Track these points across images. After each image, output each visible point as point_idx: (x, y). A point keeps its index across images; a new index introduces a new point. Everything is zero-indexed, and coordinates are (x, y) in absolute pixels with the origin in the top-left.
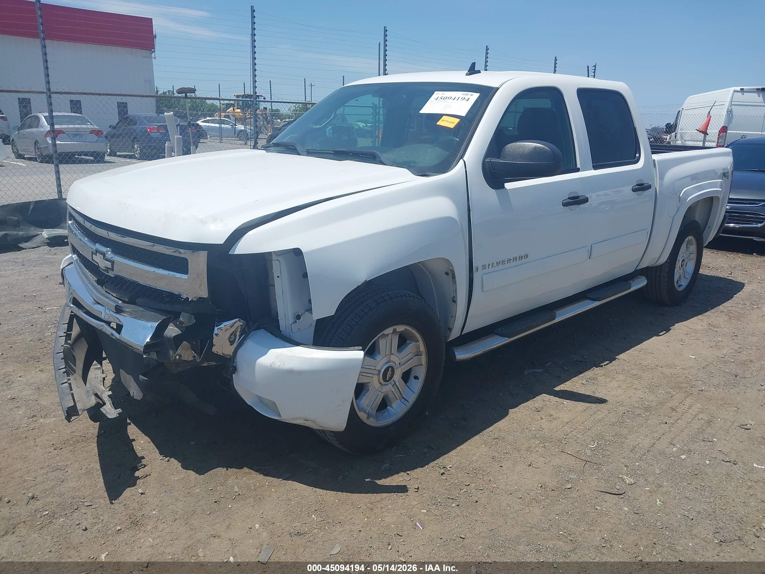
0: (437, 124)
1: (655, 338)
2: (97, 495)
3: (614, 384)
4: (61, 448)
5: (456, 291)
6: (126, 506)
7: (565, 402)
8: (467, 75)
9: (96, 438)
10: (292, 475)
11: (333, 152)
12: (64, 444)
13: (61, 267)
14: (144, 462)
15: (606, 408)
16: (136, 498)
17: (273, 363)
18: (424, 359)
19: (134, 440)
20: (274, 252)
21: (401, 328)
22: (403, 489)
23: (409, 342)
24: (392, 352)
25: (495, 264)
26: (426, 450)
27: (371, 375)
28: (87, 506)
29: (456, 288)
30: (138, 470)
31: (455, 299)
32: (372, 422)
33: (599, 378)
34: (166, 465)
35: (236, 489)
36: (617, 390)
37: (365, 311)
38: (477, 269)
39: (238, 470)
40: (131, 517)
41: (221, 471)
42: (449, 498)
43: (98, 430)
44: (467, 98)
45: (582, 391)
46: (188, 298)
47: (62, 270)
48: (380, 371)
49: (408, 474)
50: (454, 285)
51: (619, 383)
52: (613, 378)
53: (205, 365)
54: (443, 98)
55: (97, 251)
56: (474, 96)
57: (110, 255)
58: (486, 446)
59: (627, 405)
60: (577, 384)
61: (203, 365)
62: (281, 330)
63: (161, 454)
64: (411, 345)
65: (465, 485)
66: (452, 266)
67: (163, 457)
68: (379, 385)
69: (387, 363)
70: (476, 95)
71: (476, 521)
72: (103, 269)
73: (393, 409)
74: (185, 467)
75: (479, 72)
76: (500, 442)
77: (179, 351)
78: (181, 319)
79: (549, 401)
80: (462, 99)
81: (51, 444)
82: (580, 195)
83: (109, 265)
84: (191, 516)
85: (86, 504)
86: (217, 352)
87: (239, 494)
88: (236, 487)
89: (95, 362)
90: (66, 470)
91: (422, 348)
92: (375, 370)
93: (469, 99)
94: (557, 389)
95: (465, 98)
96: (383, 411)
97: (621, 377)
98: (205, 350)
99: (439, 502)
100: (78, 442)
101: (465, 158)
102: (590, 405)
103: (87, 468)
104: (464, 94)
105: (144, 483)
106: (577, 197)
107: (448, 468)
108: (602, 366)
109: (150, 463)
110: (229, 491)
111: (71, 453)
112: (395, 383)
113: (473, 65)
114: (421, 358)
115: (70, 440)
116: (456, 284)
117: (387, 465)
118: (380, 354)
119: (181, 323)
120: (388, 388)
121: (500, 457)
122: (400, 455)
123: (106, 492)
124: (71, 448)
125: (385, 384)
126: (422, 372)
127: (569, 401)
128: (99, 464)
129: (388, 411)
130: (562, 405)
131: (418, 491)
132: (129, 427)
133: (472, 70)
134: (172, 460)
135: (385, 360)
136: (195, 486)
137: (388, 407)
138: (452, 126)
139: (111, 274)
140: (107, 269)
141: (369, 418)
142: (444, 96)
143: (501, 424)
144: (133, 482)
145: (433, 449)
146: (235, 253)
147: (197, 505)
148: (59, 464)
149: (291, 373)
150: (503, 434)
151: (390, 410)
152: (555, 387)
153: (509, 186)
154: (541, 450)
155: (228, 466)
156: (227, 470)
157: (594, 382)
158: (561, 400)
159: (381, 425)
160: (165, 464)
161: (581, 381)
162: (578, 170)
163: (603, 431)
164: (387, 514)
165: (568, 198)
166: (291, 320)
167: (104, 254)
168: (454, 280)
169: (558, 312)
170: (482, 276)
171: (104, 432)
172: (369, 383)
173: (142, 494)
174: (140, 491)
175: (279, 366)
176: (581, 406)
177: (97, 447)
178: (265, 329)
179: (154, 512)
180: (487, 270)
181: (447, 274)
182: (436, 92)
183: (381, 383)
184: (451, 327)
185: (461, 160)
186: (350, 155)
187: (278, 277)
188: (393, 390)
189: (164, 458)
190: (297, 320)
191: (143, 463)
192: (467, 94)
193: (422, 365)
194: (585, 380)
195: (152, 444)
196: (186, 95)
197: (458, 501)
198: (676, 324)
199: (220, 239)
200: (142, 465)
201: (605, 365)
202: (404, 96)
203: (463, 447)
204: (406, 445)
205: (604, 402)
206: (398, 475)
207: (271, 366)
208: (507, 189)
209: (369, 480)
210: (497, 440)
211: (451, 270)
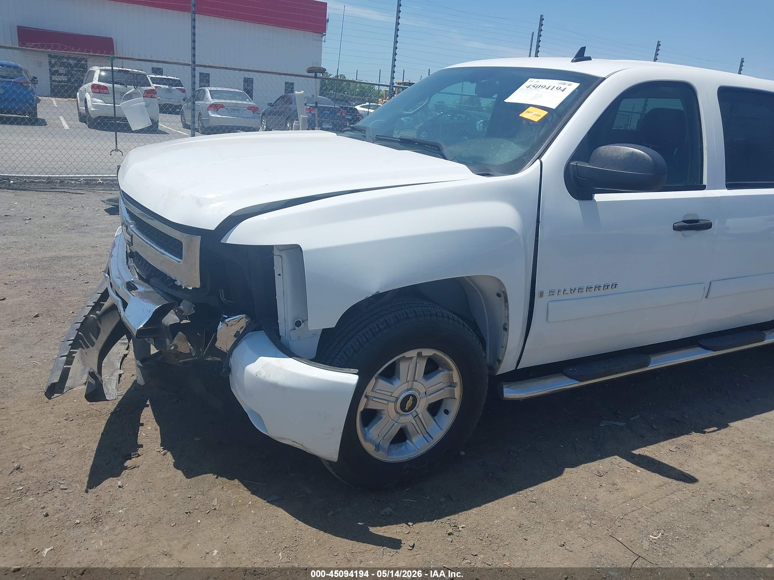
0: (520, 115)
2: (77, 479)
3: (713, 458)
4: (71, 419)
5: (508, 317)
6: (98, 497)
7: (639, 470)
8: (573, 61)
9: (109, 415)
10: (280, 498)
11: (400, 140)
12: (77, 415)
14: (140, 451)
15: (690, 488)
16: (111, 491)
17: (259, 373)
18: (458, 392)
19: (142, 425)
20: (276, 245)
21: (428, 352)
22: (395, 544)
23: (441, 369)
24: (416, 378)
25: (568, 291)
26: (443, 500)
27: (386, 402)
28: (62, 489)
29: (508, 314)
30: (130, 459)
31: (506, 327)
32: (380, 456)
33: (695, 447)
34: (160, 459)
35: (215, 502)
36: (714, 467)
37: (381, 327)
38: (541, 294)
39: (228, 480)
40: (96, 511)
41: (211, 477)
42: (445, 567)
43: (116, 406)
44: (562, 88)
45: (666, 460)
46: (181, 286)
48: (397, 398)
49: (409, 526)
50: (506, 310)
51: (720, 458)
52: (714, 450)
53: (209, 359)
54: (536, 86)
55: (124, 223)
56: (572, 86)
58: (517, 509)
59: (721, 489)
60: (662, 450)
61: (207, 359)
62: (280, 335)
63: (162, 445)
64: (442, 373)
65: (472, 554)
66: (504, 287)
68: (396, 414)
69: (408, 390)
70: (575, 85)
72: (127, 242)
73: (413, 443)
74: (177, 466)
75: (589, 59)
76: (537, 507)
77: (175, 341)
78: (181, 307)
79: (618, 465)
80: (557, 88)
81: (66, 413)
82: (700, 219)
83: (129, 238)
84: (155, 524)
85: (62, 486)
86: (220, 348)
87: (215, 509)
88: (216, 500)
89: (125, 336)
90: (63, 445)
91: (456, 378)
92: (391, 396)
93: (565, 89)
94: (636, 452)
96: (400, 444)
97: (725, 451)
98: (210, 343)
100: (91, 415)
101: (543, 159)
102: (670, 480)
103: (84, 446)
104: (561, 83)
105: (128, 475)
106: (697, 221)
107: (460, 528)
108: (704, 432)
109: (145, 453)
110: (207, 502)
111: (78, 427)
112: (418, 415)
113: (583, 50)
114: (454, 390)
115: (84, 412)
116: (508, 310)
117: (388, 510)
118: (399, 379)
119: (181, 310)
120: (407, 420)
121: (528, 526)
122: (410, 500)
123: (88, 477)
124: (81, 421)
125: (403, 414)
126: (454, 407)
127: (644, 470)
128: (97, 444)
129: (406, 446)
130: (633, 474)
131: (411, 550)
132: (146, 409)
133: (581, 56)
134: (169, 454)
135: (405, 386)
137: (408, 441)
138: (536, 119)
140: (129, 243)
141: (378, 450)
142: (538, 84)
143: (547, 485)
144: (119, 471)
145: (451, 499)
146: (227, 243)
147: (166, 512)
148: (61, 437)
150: (543, 498)
151: (408, 444)
152: (633, 450)
153: (599, 197)
154: (584, 528)
155: (219, 473)
156: (217, 478)
157: (686, 450)
158: (634, 466)
159: (392, 460)
160: (160, 457)
161: (669, 447)
162: (703, 188)
163: (676, 518)
165: (682, 221)
166: (290, 324)
167: (127, 227)
168: (506, 304)
169: (653, 358)
170: (548, 304)
171: (121, 410)
172: (383, 410)
173: (120, 487)
174: (119, 483)
175: (264, 377)
176: (657, 479)
177: (105, 425)
179: (120, 511)
180: (556, 297)
181: (499, 295)
182: (530, 80)
183: (397, 413)
184: (500, 358)
185: (538, 161)
186: (416, 145)
187: (279, 275)
188: (414, 422)
189: (163, 450)
190: (296, 327)
191: (138, 451)
192: (564, 84)
193: (455, 398)
194: (675, 446)
195: (158, 432)
196: (316, 75)
199: (211, 224)
200: (136, 454)
201: (709, 432)
202: (497, 83)
203: (490, 505)
204: (422, 489)
205: (690, 479)
206: (397, 524)
207: (256, 375)
208: (596, 201)
209: (361, 524)
210: (534, 503)
211: (503, 292)
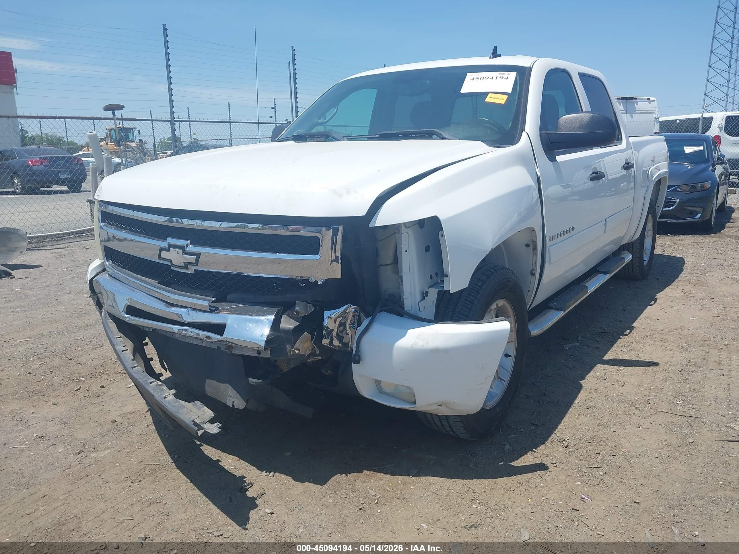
0: (486, 101)
1: (649, 307)
2: (220, 523)
3: (649, 348)
4: (140, 480)
5: (536, 263)
6: (263, 529)
7: (622, 368)
8: (491, 58)
9: (174, 464)
10: (419, 470)
12: (140, 475)
13: (89, 278)
15: (661, 369)
16: (268, 519)
17: (415, 344)
18: (514, 335)
19: (219, 461)
20: (404, 223)
21: (501, 302)
22: (542, 467)
25: (556, 237)
26: (532, 428)
28: (218, 536)
29: (536, 260)
30: (247, 490)
31: (534, 272)
33: (632, 345)
35: (372, 492)
36: (656, 353)
37: (479, 284)
38: (546, 240)
39: (358, 474)
41: (340, 478)
42: (592, 468)
44: (505, 77)
45: (627, 357)
46: (316, 282)
47: (91, 281)
49: (535, 452)
51: (652, 346)
52: (644, 343)
53: (310, 360)
54: (479, 78)
55: (170, 246)
56: (512, 75)
57: (191, 248)
58: (585, 416)
59: (676, 364)
60: (618, 352)
62: (406, 309)
63: (260, 470)
65: (596, 453)
66: (536, 236)
67: (266, 472)
70: (514, 75)
71: (635, 485)
72: (181, 265)
73: (493, 389)
74: (298, 480)
75: (499, 55)
76: (595, 410)
77: (297, 345)
78: (297, 308)
79: (606, 369)
81: (123, 478)
82: (598, 171)
83: (192, 259)
84: (345, 527)
85: (215, 534)
87: (378, 497)
88: (370, 491)
90: (164, 502)
91: (512, 323)
93: (507, 77)
94: (606, 358)
95: (503, 77)
97: (650, 342)
99: (586, 473)
100: (155, 471)
101: (527, 129)
102: (645, 368)
103: (187, 496)
104: (501, 74)
105: (265, 502)
106: (597, 173)
107: (567, 441)
108: (627, 335)
109: (255, 481)
110: (365, 495)
111: (156, 484)
113: (495, 50)
114: (512, 334)
115: (143, 470)
116: (537, 256)
117: (508, 447)
119: (298, 313)
121: (606, 423)
122: (513, 436)
123: (228, 518)
124: (152, 479)
126: (513, 350)
127: (624, 367)
128: (198, 490)
130: (620, 372)
131: (556, 466)
132: (203, 448)
133: (495, 54)
134: (277, 474)
136: (324, 497)
138: (503, 102)
139: (191, 271)
140: (186, 265)
142: (480, 76)
143: (582, 395)
144: (252, 504)
145: (538, 426)
146: (376, 226)
147: (341, 515)
148: (151, 498)
149: (436, 351)
150: (591, 404)
151: (490, 391)
152: (603, 358)
153: (560, 158)
154: (637, 412)
155: (347, 471)
156: (347, 475)
157: (630, 348)
158: (616, 367)
159: (490, 407)
160: (274, 480)
161: (619, 349)
164: (546, 492)
165: (592, 173)
166: (418, 298)
167: (183, 248)
168: (534, 252)
169: (587, 285)
170: (549, 249)
171: (179, 457)
173: (271, 514)
174: (267, 511)
175: (423, 346)
176: (637, 370)
177: (181, 473)
178: (387, 311)
179: (300, 530)
180: (552, 242)
181: (527, 246)
182: (469, 74)
184: (526, 301)
185: (524, 132)
187: (406, 251)
189: (268, 473)
190: (424, 297)
191: (247, 482)
192: (504, 74)
193: (513, 341)
194: (623, 348)
195: (243, 461)
197: (602, 469)
198: (657, 294)
199: (362, 210)
200: (248, 484)
201: (629, 334)
202: (428, 81)
203: (565, 419)
204: (510, 426)
205: (656, 364)
206: (526, 454)
207: (412, 347)
208: (558, 161)
209: (502, 463)
210: (590, 409)
211: (534, 241)
